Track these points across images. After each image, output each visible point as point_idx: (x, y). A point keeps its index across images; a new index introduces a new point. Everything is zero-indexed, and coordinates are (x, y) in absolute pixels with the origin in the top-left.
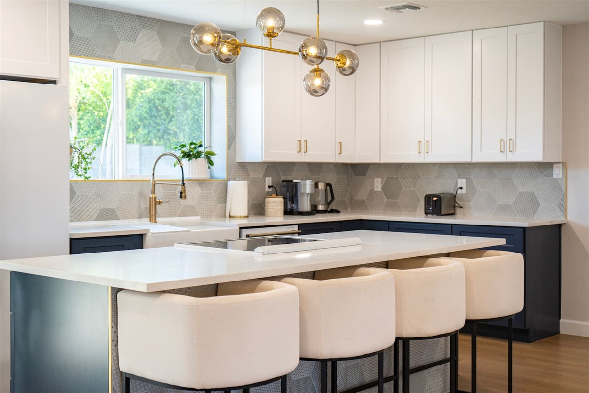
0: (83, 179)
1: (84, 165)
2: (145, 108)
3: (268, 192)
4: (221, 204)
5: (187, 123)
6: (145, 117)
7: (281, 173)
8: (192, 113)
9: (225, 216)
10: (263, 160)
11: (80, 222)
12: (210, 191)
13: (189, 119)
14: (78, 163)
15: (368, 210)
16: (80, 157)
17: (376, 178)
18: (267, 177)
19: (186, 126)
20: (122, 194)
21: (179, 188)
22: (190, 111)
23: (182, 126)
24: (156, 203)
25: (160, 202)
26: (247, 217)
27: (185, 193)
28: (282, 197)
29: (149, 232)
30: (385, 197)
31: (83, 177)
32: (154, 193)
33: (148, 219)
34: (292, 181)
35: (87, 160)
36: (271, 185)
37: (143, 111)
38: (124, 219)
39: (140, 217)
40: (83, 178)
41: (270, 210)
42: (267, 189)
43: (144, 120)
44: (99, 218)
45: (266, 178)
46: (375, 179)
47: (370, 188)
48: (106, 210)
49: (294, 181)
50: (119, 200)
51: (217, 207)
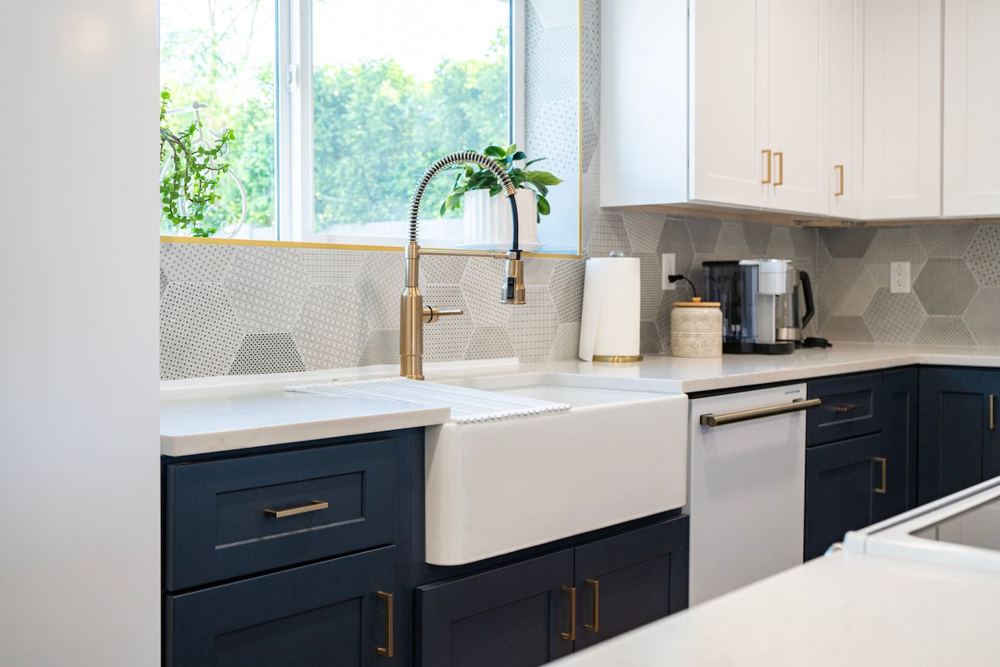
0: (192, 235)
1: (193, 189)
2: (262, 153)
3: (667, 292)
4: (566, 324)
5: (342, 183)
6: (262, 171)
7: (692, 244)
8: (353, 162)
9: (578, 358)
10: (692, 197)
11: (182, 380)
12: (542, 285)
13: (347, 173)
14: (177, 177)
15: (871, 340)
16: (183, 161)
17: (895, 261)
18: (666, 252)
19: (341, 188)
20: (314, 288)
21: (506, 268)
22: (348, 158)
23: (331, 188)
24: (421, 315)
25: (432, 314)
26: (640, 359)
27: (522, 282)
28: (719, 304)
29: (449, 421)
30: (923, 309)
31: (190, 227)
32: (416, 285)
33: (397, 368)
34: (737, 263)
35: (202, 173)
36: (673, 273)
37: (258, 159)
38: (317, 367)
39: (364, 362)
40: (188, 232)
41: (692, 340)
42: (666, 285)
43: (260, 177)
44: (242, 366)
45: (664, 256)
46: (894, 265)
47: (878, 287)
48: (264, 338)
49: (743, 262)
50: (304, 309)
51: (559, 331)
